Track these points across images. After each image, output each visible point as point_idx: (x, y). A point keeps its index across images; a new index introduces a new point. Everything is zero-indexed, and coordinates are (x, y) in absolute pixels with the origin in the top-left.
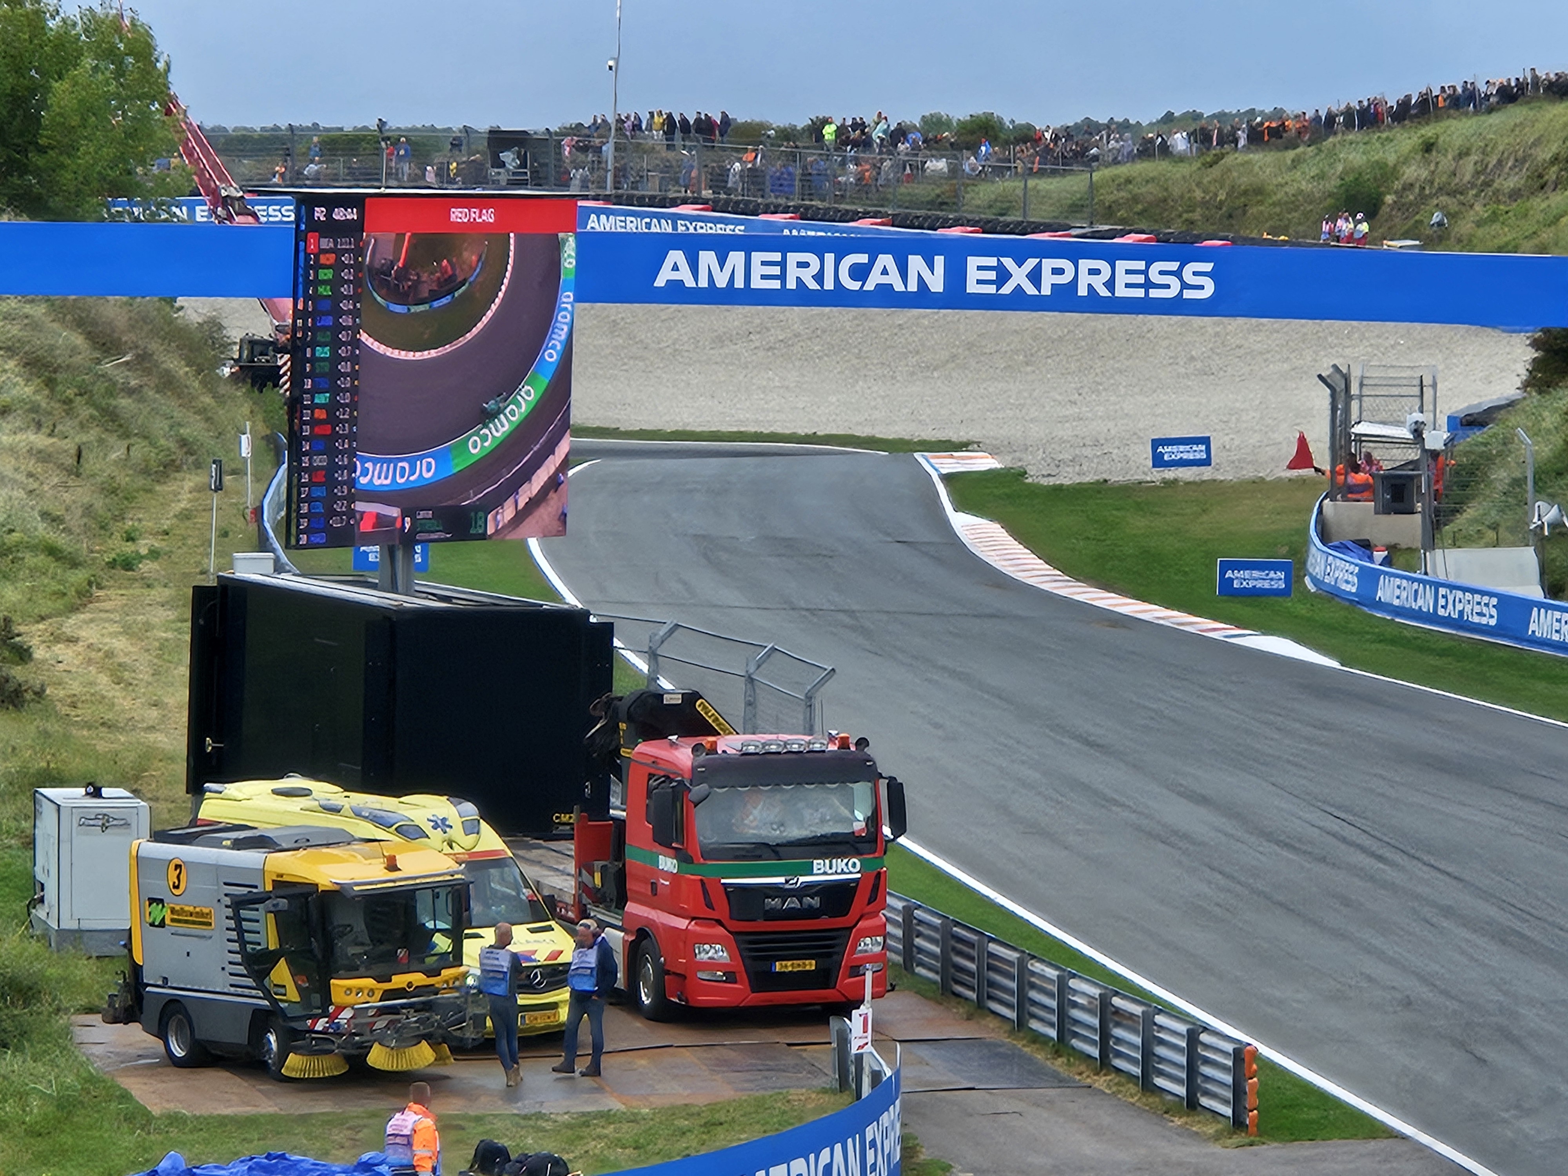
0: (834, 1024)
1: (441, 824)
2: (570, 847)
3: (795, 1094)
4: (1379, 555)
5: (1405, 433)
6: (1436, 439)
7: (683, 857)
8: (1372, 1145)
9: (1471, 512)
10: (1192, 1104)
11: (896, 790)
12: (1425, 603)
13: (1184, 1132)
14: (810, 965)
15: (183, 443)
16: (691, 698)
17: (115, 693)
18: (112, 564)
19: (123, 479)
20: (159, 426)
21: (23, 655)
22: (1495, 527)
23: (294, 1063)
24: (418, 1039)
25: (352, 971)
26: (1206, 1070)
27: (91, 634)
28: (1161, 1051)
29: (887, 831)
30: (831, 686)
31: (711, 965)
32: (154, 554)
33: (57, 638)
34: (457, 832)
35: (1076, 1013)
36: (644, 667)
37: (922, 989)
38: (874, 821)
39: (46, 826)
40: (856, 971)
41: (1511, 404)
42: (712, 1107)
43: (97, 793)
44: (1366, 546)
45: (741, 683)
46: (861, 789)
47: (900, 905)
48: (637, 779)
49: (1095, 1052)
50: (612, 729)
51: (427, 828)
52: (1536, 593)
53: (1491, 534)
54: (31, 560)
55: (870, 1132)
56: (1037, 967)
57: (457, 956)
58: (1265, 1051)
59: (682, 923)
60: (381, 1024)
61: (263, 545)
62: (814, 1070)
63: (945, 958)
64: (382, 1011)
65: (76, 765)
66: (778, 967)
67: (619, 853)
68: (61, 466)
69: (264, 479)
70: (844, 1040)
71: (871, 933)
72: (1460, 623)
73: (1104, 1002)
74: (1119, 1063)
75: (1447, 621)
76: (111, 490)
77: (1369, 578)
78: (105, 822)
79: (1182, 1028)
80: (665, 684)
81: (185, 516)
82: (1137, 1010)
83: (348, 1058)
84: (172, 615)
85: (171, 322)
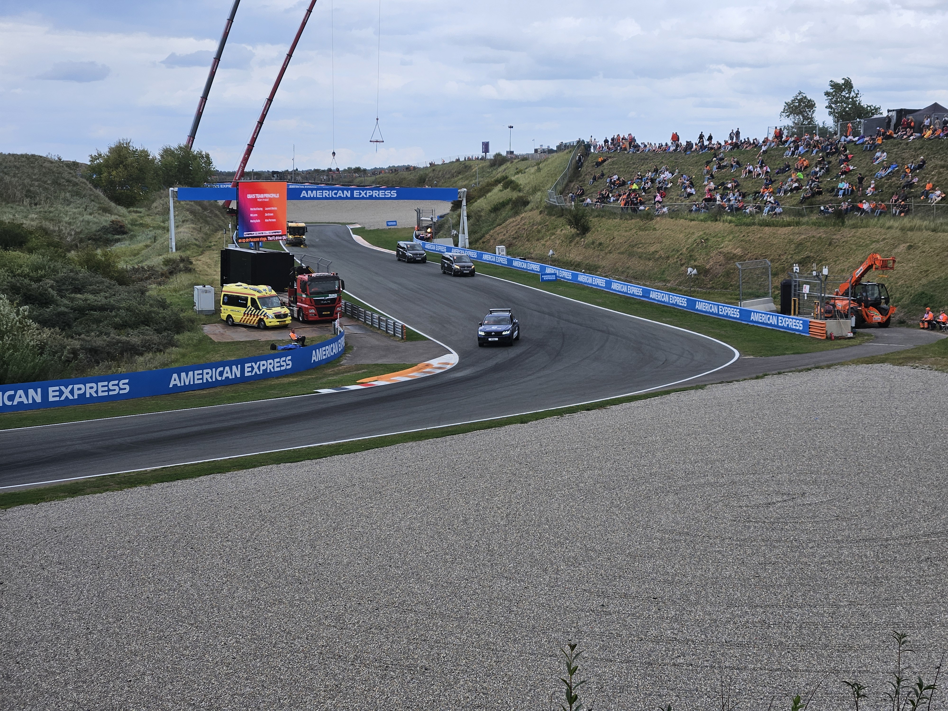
0: (333, 323)
1: (265, 290)
2: (287, 293)
3: (326, 335)
5: (430, 219)
6: (435, 220)
7: (306, 294)
8: (426, 341)
9: (441, 232)
10: (394, 335)
11: (343, 282)
13: (393, 340)
14: (329, 313)
15: (219, 226)
16: (308, 267)
17: (208, 269)
18: (207, 247)
19: (208, 232)
20: (215, 223)
21: (191, 263)
22: (445, 235)
26: (397, 329)
27: (203, 259)
28: (389, 326)
29: (341, 289)
30: (331, 265)
31: (312, 313)
32: (214, 245)
33: (197, 260)
34: (268, 292)
35: (374, 320)
36: (300, 262)
37: (348, 317)
38: (339, 288)
39: (196, 293)
40: (336, 313)
41: (448, 214)
42: (313, 338)
43: (205, 287)
45: (316, 265)
46: (337, 282)
47: (344, 302)
48: (299, 281)
49: (378, 326)
50: (294, 273)
51: (262, 291)
52: (453, 246)
54: (192, 247)
55: (339, 341)
56: (367, 312)
58: (406, 325)
59: (307, 306)
61: (234, 243)
62: (330, 331)
63: (352, 311)
65: (201, 282)
66: (323, 313)
67: (296, 294)
68: (198, 230)
69: (233, 232)
70: (335, 325)
71: (339, 307)
73: (379, 317)
74: (382, 328)
75: (437, 251)
76: (206, 234)
77: (424, 244)
78: (206, 292)
79: (392, 322)
80: (303, 265)
81: (220, 238)
82: (385, 319)
84: (218, 255)
85: (216, 205)
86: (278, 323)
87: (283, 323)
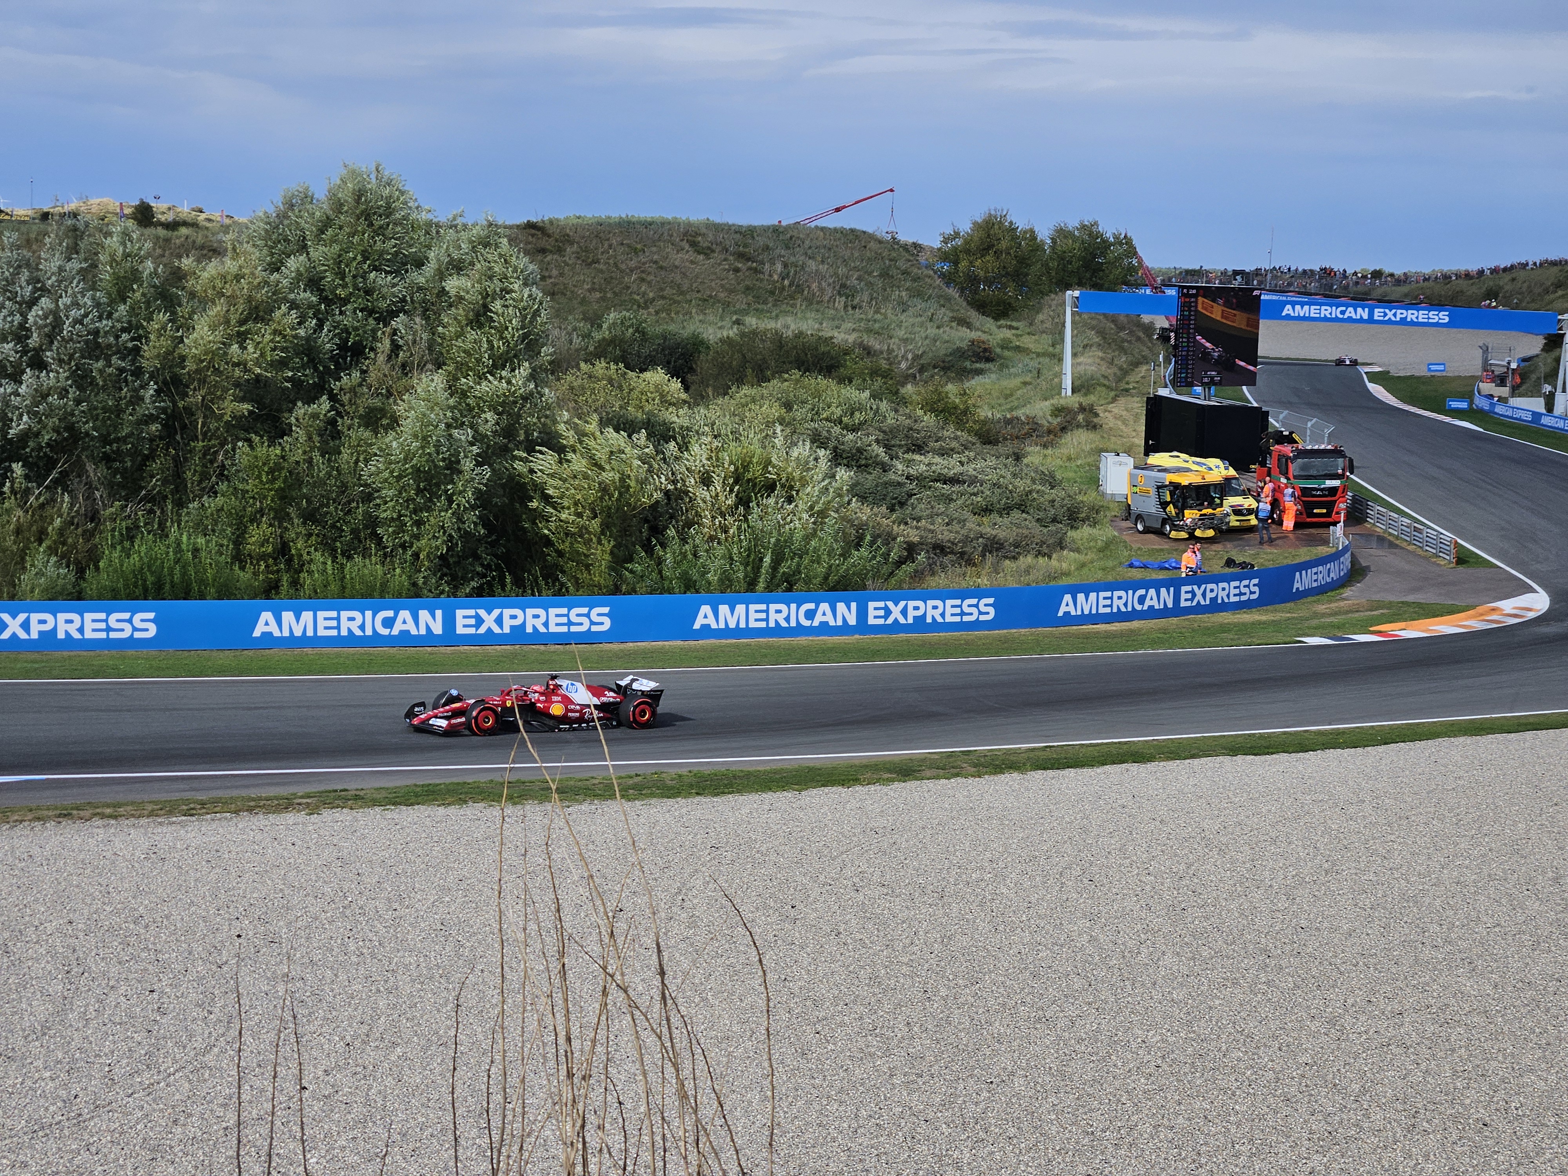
0: (1332, 528)
1: (1218, 467)
3: (1319, 548)
4: (1496, 399)
5: (1505, 363)
6: (1514, 366)
8: (1492, 570)
9: (1524, 387)
10: (1437, 555)
11: (1351, 461)
12: (1509, 413)
13: (1434, 563)
14: (1325, 511)
15: (1144, 356)
16: (1291, 434)
17: (1123, 427)
18: (1122, 390)
19: (1125, 366)
20: (1136, 351)
21: (1096, 415)
22: (1531, 391)
23: (1173, 534)
24: (1210, 528)
25: (1191, 508)
26: (1441, 545)
27: (1116, 410)
28: (1427, 539)
29: (1348, 473)
32: (1135, 388)
33: (1106, 411)
34: (1222, 469)
38: (1344, 470)
39: (1103, 464)
40: (1338, 513)
41: (1537, 356)
43: (1118, 456)
44: (1491, 396)
46: (1340, 460)
47: (1351, 494)
48: (1275, 456)
49: (1408, 539)
50: (1267, 442)
51: (1213, 467)
52: (1544, 411)
53: (1530, 394)
54: (1099, 388)
55: (1341, 560)
57: (1221, 505)
58: (1459, 540)
60: (1200, 522)
61: (1167, 386)
62: (1326, 541)
63: (1364, 510)
64: (1200, 520)
65: (1113, 447)
66: (1315, 511)
69: (1166, 368)
70: (1334, 533)
71: (1343, 503)
72: (1520, 419)
73: (1411, 524)
74: (1414, 542)
75: (1516, 419)
76: (1121, 369)
77: (1493, 405)
78: (1120, 464)
79: (1434, 533)
80: (1283, 429)
81: (1144, 377)
82: (1420, 527)
83: (1189, 533)
84: (1140, 405)
85: (1140, 322)
86: (1238, 524)
87: (1245, 524)
